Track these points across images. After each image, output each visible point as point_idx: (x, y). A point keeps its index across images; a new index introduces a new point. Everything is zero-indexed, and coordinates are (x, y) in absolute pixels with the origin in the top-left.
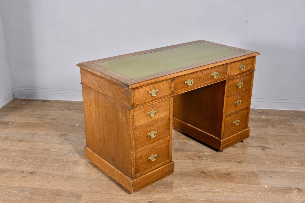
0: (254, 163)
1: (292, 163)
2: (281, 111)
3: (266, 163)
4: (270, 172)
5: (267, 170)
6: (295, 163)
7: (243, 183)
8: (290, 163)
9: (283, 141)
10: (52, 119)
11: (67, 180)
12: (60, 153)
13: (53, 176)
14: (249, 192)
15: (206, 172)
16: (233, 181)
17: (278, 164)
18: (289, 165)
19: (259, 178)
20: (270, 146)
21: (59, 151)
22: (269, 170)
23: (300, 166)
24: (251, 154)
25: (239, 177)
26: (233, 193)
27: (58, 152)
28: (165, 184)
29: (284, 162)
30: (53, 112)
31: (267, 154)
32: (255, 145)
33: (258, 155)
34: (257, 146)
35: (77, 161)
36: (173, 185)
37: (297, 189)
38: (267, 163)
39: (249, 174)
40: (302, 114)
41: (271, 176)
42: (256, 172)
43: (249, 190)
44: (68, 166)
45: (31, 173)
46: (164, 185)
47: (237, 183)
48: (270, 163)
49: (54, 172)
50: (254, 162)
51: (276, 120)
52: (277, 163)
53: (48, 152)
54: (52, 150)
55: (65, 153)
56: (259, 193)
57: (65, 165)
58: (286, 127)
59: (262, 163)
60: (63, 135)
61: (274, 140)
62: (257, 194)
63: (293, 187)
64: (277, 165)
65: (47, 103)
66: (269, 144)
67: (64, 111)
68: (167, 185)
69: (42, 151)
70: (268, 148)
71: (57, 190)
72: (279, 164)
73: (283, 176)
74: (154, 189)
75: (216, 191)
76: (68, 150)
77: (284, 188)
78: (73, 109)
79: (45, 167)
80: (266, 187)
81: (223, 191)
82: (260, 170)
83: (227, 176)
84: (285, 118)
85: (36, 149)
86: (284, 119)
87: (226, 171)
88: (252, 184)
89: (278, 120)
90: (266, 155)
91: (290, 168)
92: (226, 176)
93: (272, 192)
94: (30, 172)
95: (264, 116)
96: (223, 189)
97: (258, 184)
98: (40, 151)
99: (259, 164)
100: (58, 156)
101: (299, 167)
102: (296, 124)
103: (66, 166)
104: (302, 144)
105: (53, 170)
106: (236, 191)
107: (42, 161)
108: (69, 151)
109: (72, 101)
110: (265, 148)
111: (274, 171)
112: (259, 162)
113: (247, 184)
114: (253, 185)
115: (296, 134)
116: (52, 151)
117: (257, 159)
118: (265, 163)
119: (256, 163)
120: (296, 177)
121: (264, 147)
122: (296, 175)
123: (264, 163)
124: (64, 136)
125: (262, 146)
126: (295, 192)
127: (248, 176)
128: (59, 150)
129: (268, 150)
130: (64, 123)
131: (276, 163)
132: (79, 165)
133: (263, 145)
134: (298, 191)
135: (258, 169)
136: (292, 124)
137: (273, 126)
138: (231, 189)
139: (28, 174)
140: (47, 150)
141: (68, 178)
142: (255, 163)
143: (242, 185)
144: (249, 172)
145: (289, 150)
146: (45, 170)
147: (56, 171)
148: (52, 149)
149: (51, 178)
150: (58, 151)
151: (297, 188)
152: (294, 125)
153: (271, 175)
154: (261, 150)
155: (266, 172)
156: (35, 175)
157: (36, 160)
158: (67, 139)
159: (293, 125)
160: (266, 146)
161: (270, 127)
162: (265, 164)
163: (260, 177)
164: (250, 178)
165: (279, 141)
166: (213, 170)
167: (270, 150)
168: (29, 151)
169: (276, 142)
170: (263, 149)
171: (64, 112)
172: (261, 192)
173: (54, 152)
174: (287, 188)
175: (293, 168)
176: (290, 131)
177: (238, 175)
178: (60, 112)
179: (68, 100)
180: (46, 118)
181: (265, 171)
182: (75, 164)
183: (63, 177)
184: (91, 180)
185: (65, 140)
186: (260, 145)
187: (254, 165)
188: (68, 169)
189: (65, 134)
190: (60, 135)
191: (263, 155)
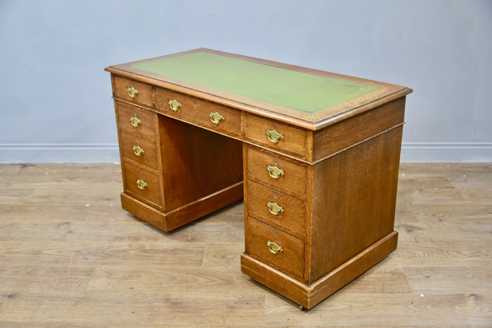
1: (459, 253)
2: (432, 165)
3: (417, 255)
4: (426, 269)
5: (420, 266)
6: (465, 252)
7: (382, 292)
8: (456, 251)
9: (441, 215)
10: (42, 197)
11: (76, 305)
12: (60, 257)
13: (52, 299)
14: (395, 307)
16: (365, 289)
17: (437, 254)
18: (455, 256)
19: (409, 282)
20: (419, 225)
21: (59, 254)
22: (424, 266)
23: (473, 256)
25: (374, 281)
26: (367, 310)
27: (57, 255)
28: (250, 302)
29: (447, 252)
30: (43, 184)
31: (417, 239)
33: (402, 242)
35: (92, 271)
36: (264, 302)
37: (473, 297)
38: (419, 254)
39: (391, 275)
40: (466, 168)
41: (428, 277)
42: (403, 271)
43: (394, 303)
44: (77, 279)
45: (10, 296)
46: (248, 303)
47: (373, 292)
48: (424, 255)
49: (52, 293)
50: (398, 255)
51: (424, 179)
52: (435, 253)
53: (39, 257)
54: (45, 252)
55: (70, 257)
56: (411, 307)
57: (70, 278)
58: (443, 191)
59: (410, 255)
60: (63, 224)
61: (426, 215)
62: (409, 309)
63: (467, 294)
64: (435, 256)
65: (30, 169)
66: (417, 221)
67: (61, 181)
68: (254, 302)
69: (28, 255)
70: (417, 228)
71: (61, 324)
72: (439, 255)
73: (447, 274)
74: (231, 312)
75: (339, 307)
76: (75, 250)
77: (451, 295)
78: (78, 178)
79: (35, 284)
80: (422, 295)
81: (351, 308)
82: (409, 268)
84: (438, 175)
85: (17, 252)
86: (438, 177)
88: (398, 292)
89: (428, 179)
90: (415, 240)
91: (457, 261)
93: (433, 304)
94: (10, 293)
95: (403, 175)
96: (350, 304)
97: (409, 292)
98: (23, 255)
99: (405, 256)
100: (58, 262)
101: (473, 259)
102: (458, 185)
103: (72, 280)
104: (472, 219)
105: (50, 288)
106: (373, 305)
107: (29, 274)
108: (77, 251)
109: (74, 164)
110: (411, 229)
111: (432, 267)
112: (405, 254)
113: (390, 293)
114: (399, 294)
115: (460, 203)
116: (46, 254)
117: (401, 248)
118: (415, 254)
120: (470, 275)
121: (411, 227)
122: (469, 271)
123: (413, 255)
124: (65, 226)
125: (407, 226)
126: (471, 301)
127: (390, 278)
128: (58, 252)
129: (419, 232)
130: (63, 203)
131: (433, 254)
132: (96, 276)
133: (409, 224)
134: (475, 299)
135: (405, 266)
136: (451, 186)
137: (421, 190)
138: (363, 302)
139: (6, 298)
140: (38, 253)
141: (78, 301)
142: (400, 256)
143: (382, 294)
144: (391, 273)
145: (452, 229)
146: (34, 289)
147: (55, 289)
148: (46, 250)
149: (48, 302)
150: (56, 253)
151: (472, 295)
152: (454, 186)
153: (427, 275)
154: (406, 233)
155: (418, 271)
156: (18, 299)
157: (18, 271)
158: (70, 232)
159: (454, 188)
160: (414, 224)
161: (417, 192)
162: (416, 257)
163: (410, 279)
164: (394, 282)
165: (434, 215)
167: (421, 231)
168: (3, 256)
169: (429, 218)
170: (409, 231)
171: (62, 183)
172: (415, 306)
173: (50, 255)
174: (456, 295)
175: (463, 260)
176: (449, 198)
177: (372, 278)
178: (56, 183)
179: (67, 162)
180: (30, 196)
181: (417, 268)
182: (88, 275)
183: (70, 300)
184: (119, 303)
185: (68, 233)
186: (404, 223)
187: (397, 259)
188: (77, 285)
189: (67, 223)
190: (59, 225)
191: (411, 240)
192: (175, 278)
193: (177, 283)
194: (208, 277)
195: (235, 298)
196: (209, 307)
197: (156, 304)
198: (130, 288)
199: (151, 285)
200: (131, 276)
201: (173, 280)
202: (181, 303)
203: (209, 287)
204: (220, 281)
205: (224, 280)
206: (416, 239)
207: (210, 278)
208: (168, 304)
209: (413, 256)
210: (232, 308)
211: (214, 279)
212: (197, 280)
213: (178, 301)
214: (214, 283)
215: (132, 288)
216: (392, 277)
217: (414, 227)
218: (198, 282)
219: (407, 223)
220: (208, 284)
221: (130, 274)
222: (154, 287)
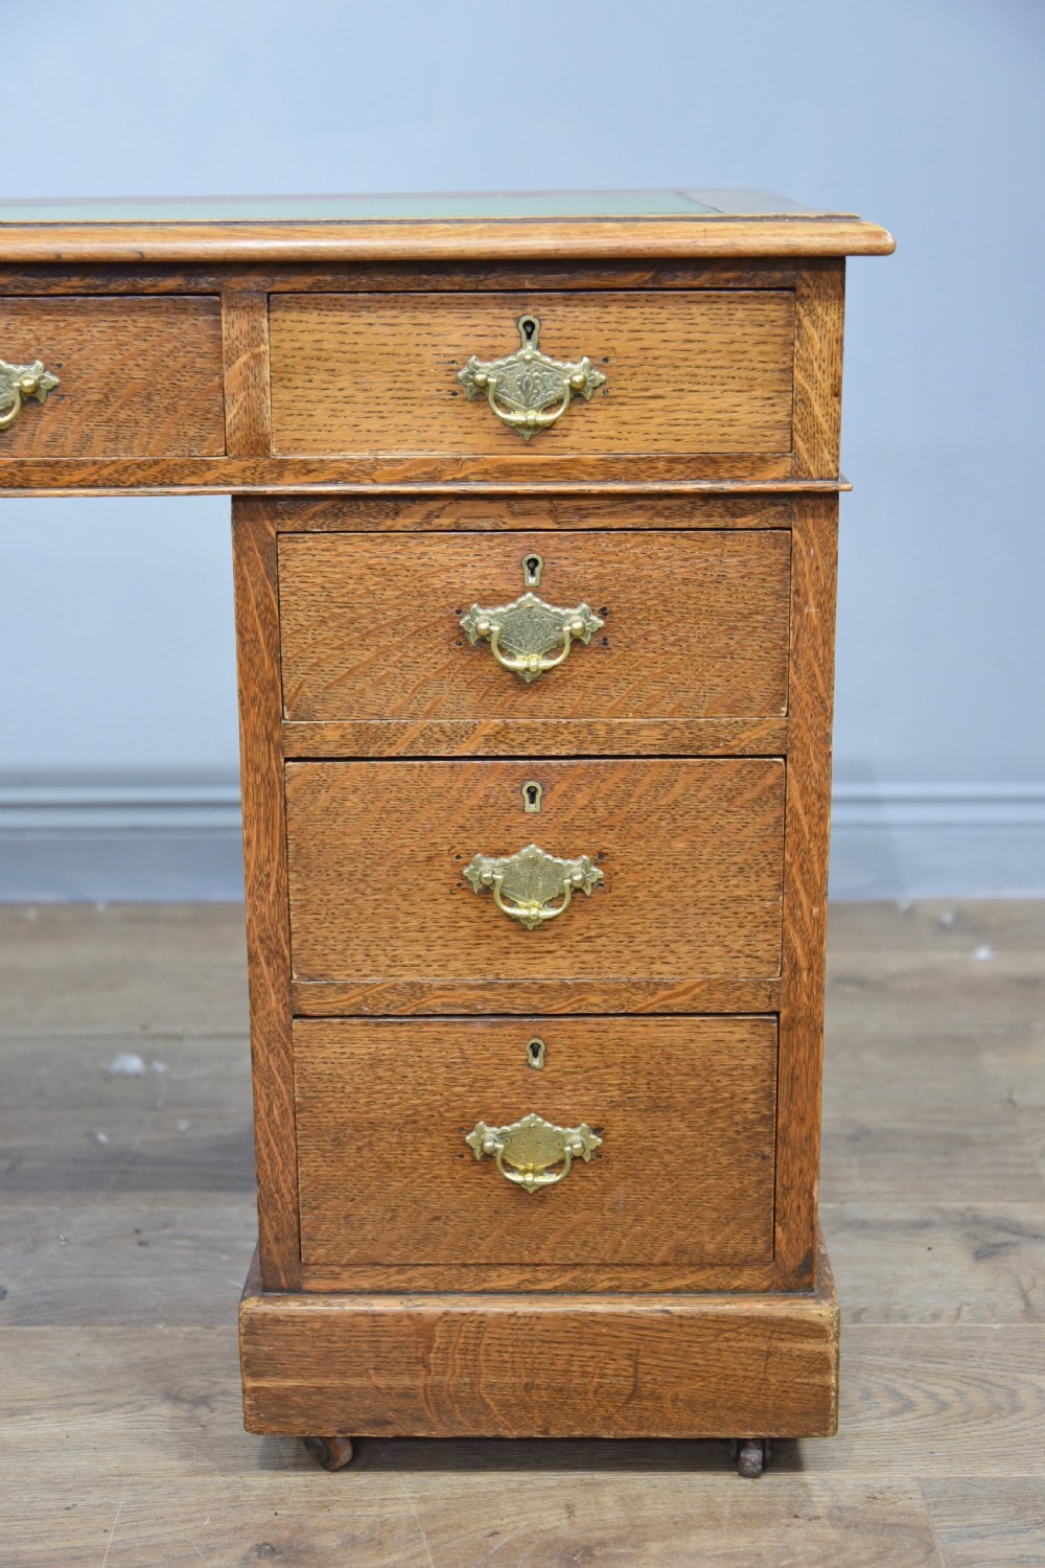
0: (888, 1405)
15: (330, 1541)
24: (863, 1302)
31: (1034, 1296)
32: (906, 1214)
33: (935, 1317)
34: (924, 1224)
39: (833, 1534)
42: (917, 1502)
50: (894, 1394)
59: (976, 1397)
70: (1036, 1237)
87: (570, 1510)
90: (1019, 1305)
95: (983, 953)
99: (944, 1406)
110: (1003, 1237)
112: (945, 1393)
117: (925, 1356)
118: (1012, 1394)
119: (916, 1396)
121: (1001, 1226)
123: (1000, 1397)
125: (977, 1221)
133: (990, 1208)
135: (938, 1471)
142: (909, 1406)
144: (840, 1517)
154: (966, 1260)
155: (1025, 1503)
160: (1020, 1212)
162: (1016, 1409)
166: (414, 1510)
170: (984, 1253)
181: (1025, 1481)
186: (961, 1206)
187: (888, 1425)
191: (993, 1307)
206: (1025, 1297)
209: (999, 1408)
216: (840, 1550)
217: (1017, 1229)
219: (981, 1205)
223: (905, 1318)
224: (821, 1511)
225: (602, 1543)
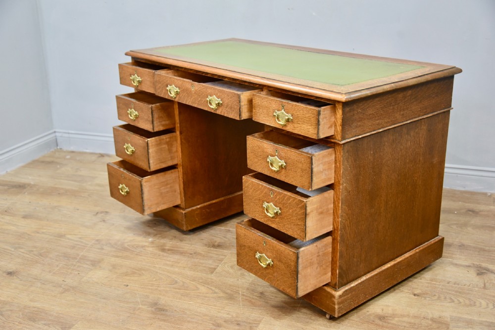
0: (449, 301)
3: (478, 304)
4: (481, 323)
5: (476, 318)
11: (63, 293)
12: (79, 243)
13: (45, 282)
21: (80, 240)
22: (480, 319)
24: (451, 280)
25: (405, 327)
27: (77, 241)
28: (242, 323)
31: (487, 284)
32: (466, 263)
33: (465, 285)
34: (469, 266)
35: (100, 261)
38: (481, 303)
39: (430, 322)
42: (449, 320)
44: (80, 267)
45: (10, 274)
46: (238, 324)
49: (49, 277)
50: (451, 299)
53: (60, 240)
54: (68, 236)
55: (88, 244)
57: (75, 266)
59: (467, 302)
60: (102, 212)
68: (246, 324)
69: (51, 237)
70: (491, 272)
71: (36, 309)
76: (97, 239)
79: (39, 265)
82: (459, 317)
83: (381, 323)
85: (43, 233)
90: (483, 285)
92: (377, 321)
94: (11, 271)
98: (47, 236)
99: (460, 303)
100: (73, 248)
103: (75, 268)
105: (50, 272)
107: (41, 255)
108: (97, 240)
110: (485, 271)
112: (461, 300)
116: (68, 239)
117: (460, 292)
118: (475, 303)
119: (455, 300)
121: (485, 269)
123: (472, 303)
124: (102, 214)
125: (480, 267)
127: (428, 326)
128: (80, 238)
129: (492, 276)
132: (100, 267)
133: (484, 265)
135: (455, 314)
139: (5, 275)
140: (61, 236)
141: (67, 290)
142: (453, 301)
144: (432, 320)
146: (36, 271)
147: (54, 273)
148: (71, 235)
149: (39, 285)
150: (77, 239)
154: (475, 275)
155: (470, 323)
156: (14, 277)
157: (32, 251)
158: (104, 221)
160: (490, 266)
162: (475, 305)
168: (29, 235)
170: (479, 274)
173: (71, 240)
177: (404, 322)
180: (90, 183)
181: (471, 319)
182: (93, 265)
183: (60, 287)
184: (104, 299)
185: (101, 221)
186: (478, 263)
187: (448, 304)
188: (77, 273)
189: (106, 212)
190: (97, 213)
191: (477, 285)
192: (176, 282)
193: (176, 289)
194: (212, 288)
195: (227, 316)
196: (194, 320)
197: (141, 306)
198: (125, 285)
199: (147, 286)
200: (134, 273)
201: (173, 284)
202: (167, 310)
203: (207, 299)
204: (222, 295)
205: (227, 293)
206: (485, 284)
207: (214, 289)
208: (153, 309)
209: (471, 305)
210: (219, 326)
211: (217, 290)
212: (198, 289)
213: (165, 308)
214: (215, 295)
215: (127, 286)
216: (431, 325)
217: (488, 270)
218: (198, 291)
219: (482, 264)
220: (208, 295)
221: (134, 271)
222: (149, 289)
223: (458, 284)
224: (429, 318)
225: (387, 317)
